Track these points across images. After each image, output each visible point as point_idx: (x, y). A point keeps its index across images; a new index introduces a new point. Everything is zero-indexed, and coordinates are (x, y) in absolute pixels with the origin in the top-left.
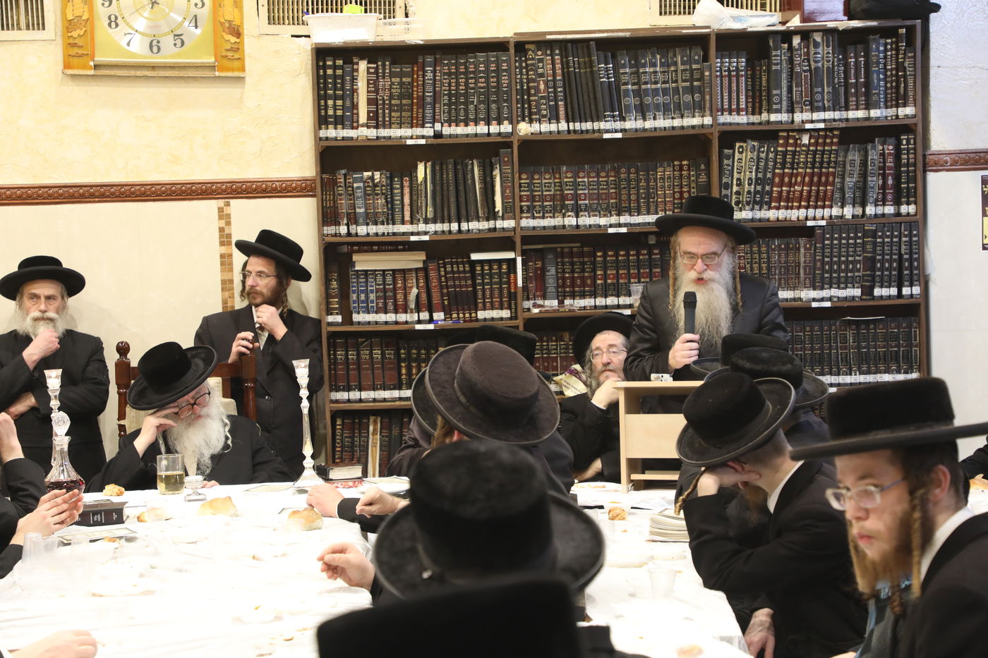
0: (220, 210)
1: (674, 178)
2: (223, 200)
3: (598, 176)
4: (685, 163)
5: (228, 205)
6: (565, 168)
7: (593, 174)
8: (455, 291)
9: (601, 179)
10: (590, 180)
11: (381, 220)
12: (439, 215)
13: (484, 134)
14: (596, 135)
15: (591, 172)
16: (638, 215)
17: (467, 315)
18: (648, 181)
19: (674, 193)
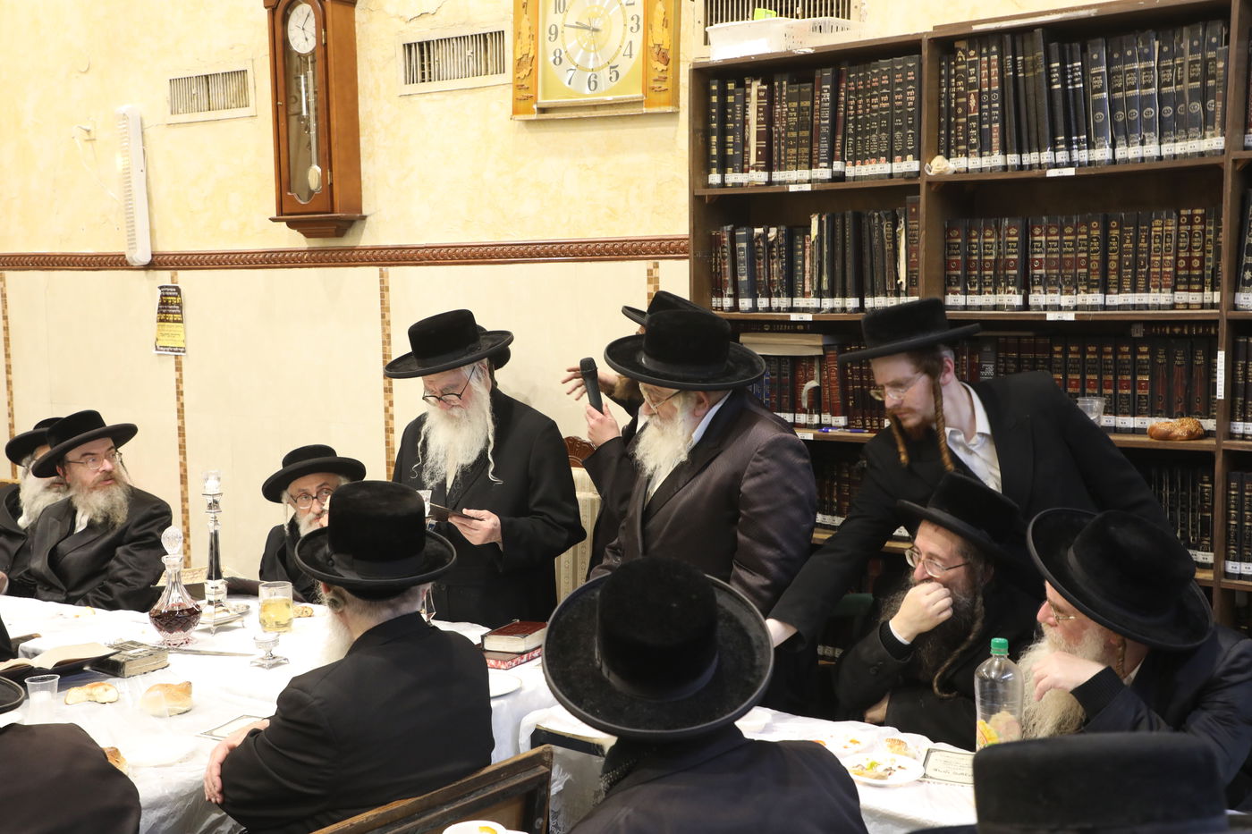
0: (650, 272)
1: (1178, 236)
2: (653, 261)
3: (1061, 233)
4: (1198, 211)
5: (657, 266)
6: (1007, 222)
7: (1053, 231)
8: (862, 388)
9: (1065, 238)
10: (1049, 238)
11: (776, 290)
12: (838, 285)
13: (885, 174)
14: (1036, 172)
15: (1050, 227)
16: (1118, 293)
17: (875, 423)
18: (1136, 241)
19: (1177, 258)
